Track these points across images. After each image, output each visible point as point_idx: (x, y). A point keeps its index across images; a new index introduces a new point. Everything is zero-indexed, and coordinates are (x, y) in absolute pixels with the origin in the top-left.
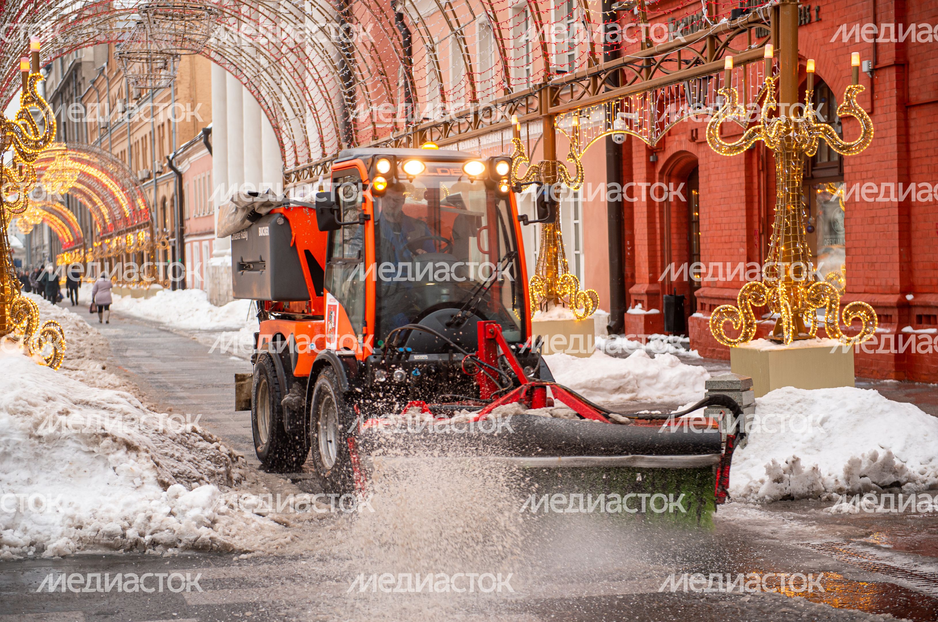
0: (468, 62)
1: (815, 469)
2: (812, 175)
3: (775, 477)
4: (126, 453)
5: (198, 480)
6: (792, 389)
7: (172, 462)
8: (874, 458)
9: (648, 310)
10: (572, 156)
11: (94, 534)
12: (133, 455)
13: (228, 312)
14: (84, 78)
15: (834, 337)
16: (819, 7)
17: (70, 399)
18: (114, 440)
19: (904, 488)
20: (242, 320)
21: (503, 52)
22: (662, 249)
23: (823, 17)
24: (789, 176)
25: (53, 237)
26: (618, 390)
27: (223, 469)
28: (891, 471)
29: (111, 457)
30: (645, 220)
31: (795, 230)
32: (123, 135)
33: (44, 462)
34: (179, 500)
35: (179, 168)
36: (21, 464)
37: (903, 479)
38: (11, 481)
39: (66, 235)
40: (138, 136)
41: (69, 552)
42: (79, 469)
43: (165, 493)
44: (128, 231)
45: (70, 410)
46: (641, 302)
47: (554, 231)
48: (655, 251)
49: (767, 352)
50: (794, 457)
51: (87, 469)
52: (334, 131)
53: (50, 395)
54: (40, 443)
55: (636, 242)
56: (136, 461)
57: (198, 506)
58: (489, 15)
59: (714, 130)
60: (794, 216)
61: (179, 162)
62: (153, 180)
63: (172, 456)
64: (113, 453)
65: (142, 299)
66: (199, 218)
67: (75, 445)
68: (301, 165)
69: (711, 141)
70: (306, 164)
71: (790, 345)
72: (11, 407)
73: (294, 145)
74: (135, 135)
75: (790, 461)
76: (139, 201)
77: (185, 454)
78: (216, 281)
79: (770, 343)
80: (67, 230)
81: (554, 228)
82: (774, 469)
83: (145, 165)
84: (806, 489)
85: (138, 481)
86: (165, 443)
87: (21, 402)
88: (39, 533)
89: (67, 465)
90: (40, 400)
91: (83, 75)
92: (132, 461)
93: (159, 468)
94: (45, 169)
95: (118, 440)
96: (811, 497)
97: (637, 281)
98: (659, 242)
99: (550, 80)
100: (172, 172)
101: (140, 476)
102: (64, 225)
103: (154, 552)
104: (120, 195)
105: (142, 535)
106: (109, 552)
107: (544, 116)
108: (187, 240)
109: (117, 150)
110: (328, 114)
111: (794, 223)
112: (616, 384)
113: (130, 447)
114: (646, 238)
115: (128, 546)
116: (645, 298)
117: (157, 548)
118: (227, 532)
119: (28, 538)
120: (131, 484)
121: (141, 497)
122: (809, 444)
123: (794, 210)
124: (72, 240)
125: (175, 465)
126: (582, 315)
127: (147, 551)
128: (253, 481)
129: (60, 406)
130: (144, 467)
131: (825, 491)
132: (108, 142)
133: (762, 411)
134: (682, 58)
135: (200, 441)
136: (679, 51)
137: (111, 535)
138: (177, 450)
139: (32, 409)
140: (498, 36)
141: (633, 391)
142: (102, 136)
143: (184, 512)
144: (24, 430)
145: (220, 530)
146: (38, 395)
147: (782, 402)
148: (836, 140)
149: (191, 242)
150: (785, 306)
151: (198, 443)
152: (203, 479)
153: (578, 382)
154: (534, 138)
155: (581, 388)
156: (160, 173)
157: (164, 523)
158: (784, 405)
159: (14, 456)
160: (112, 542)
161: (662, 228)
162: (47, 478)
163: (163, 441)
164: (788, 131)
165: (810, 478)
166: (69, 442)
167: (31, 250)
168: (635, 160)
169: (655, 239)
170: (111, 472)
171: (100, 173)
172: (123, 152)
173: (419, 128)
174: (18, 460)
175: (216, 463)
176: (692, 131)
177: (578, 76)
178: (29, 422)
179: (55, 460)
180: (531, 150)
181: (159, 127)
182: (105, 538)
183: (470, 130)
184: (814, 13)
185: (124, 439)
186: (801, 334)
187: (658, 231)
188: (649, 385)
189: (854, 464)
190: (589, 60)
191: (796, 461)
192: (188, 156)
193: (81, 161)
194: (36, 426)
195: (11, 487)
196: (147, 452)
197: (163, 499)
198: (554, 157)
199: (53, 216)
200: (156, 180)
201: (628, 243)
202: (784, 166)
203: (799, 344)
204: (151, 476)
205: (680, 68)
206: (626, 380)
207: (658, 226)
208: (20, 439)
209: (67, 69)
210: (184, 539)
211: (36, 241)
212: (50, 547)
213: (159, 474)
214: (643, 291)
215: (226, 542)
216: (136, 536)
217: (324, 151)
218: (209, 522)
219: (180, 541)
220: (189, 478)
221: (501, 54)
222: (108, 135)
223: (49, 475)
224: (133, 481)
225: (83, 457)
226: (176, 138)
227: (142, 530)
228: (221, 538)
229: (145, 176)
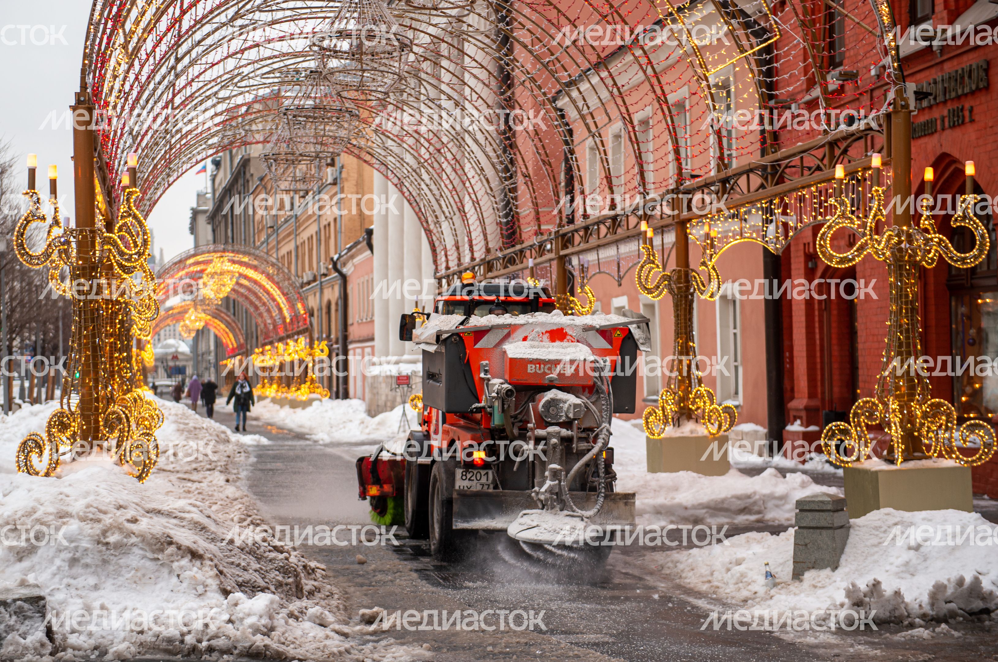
0: (605, 164)
1: (897, 593)
2: (971, 284)
3: (855, 601)
4: (191, 561)
5: (263, 590)
6: (890, 510)
7: (237, 571)
8: (960, 582)
9: (807, 426)
10: (704, 264)
11: (154, 639)
12: (198, 563)
13: (379, 424)
14: (252, 175)
15: (951, 458)
16: (972, 107)
17: (143, 508)
18: (179, 548)
19: (993, 615)
20: (393, 433)
21: (639, 157)
22: (822, 362)
23: (977, 118)
24: (901, 289)
25: (218, 342)
26: (744, 510)
27: (291, 580)
28: (978, 597)
29: (175, 565)
30: (804, 331)
31: (908, 345)
32: (289, 235)
33: (111, 568)
34: (238, 608)
35: (344, 270)
36: (89, 570)
37: (992, 606)
38: (80, 586)
39: (230, 341)
40: (305, 236)
41: (129, 656)
42: (144, 575)
43: (226, 601)
44: (289, 337)
45: (139, 518)
46: (800, 418)
47: (687, 342)
48: (815, 363)
49: (876, 473)
50: (875, 580)
51: (152, 576)
52: (482, 235)
53: (122, 503)
54: (107, 549)
55: (796, 353)
56: (200, 569)
57: (255, 614)
58: (624, 118)
59: (825, 241)
60: (907, 330)
61: (344, 264)
62: (318, 282)
63: (238, 565)
64: (177, 561)
65: (299, 410)
66: (362, 323)
67: (141, 552)
68: (452, 269)
69: (822, 252)
70: (456, 268)
71: (899, 466)
72: (81, 514)
73: (445, 249)
74: (302, 235)
75: (870, 584)
76: (299, 306)
77: (252, 564)
78: (375, 391)
79: (883, 463)
80: (231, 336)
81: (686, 339)
82: (854, 592)
83: (311, 267)
84: (888, 614)
85: (200, 589)
86: (233, 553)
87: (91, 509)
88: (103, 637)
89: (133, 572)
90: (111, 508)
91: (252, 172)
92: (195, 569)
93: (222, 577)
94: (202, 271)
95: (183, 548)
96: (893, 622)
97: (796, 395)
98: (818, 354)
99: (682, 185)
100: (336, 274)
101: (203, 584)
102: (227, 330)
103: (210, 658)
104: (281, 300)
105: (200, 641)
106: (167, 657)
107: (677, 223)
108: (350, 347)
109: (283, 251)
110: (475, 216)
111: (907, 338)
112: (740, 504)
113: (195, 555)
114: (805, 349)
115: (186, 652)
116: (803, 414)
117: (213, 654)
118: (283, 640)
119: (92, 642)
120: (194, 591)
121: (202, 604)
122: (903, 568)
123: (908, 324)
124: (235, 345)
125: (241, 574)
126: (714, 432)
127: (203, 657)
128: (328, 593)
129: (130, 513)
130: (207, 575)
131: (908, 616)
132: (275, 243)
133: (857, 533)
134: (805, 165)
135: (270, 551)
136: (802, 158)
137: (170, 640)
138: (244, 559)
139: (101, 516)
140: (634, 139)
141: (759, 512)
142: (269, 236)
143: (242, 620)
144: (92, 536)
145: (276, 638)
146: (110, 503)
147: (878, 524)
148: (951, 252)
149: (354, 349)
150: (895, 424)
151: (267, 553)
152: (268, 589)
153: (700, 501)
154: (667, 246)
155: (703, 508)
156: (325, 275)
157: (221, 630)
158: (880, 527)
159: (83, 561)
160: (171, 647)
161: (822, 339)
162: (114, 584)
163: (231, 551)
164: (900, 242)
165: (892, 602)
166: (135, 550)
167: (198, 355)
168: (793, 267)
169: (814, 350)
170: (175, 580)
171: (260, 276)
172: (289, 253)
173: (561, 232)
174: (87, 566)
175: (285, 573)
176: (850, 236)
177: (708, 182)
178: (97, 528)
179: (121, 567)
180: (665, 257)
181: (325, 227)
182: (164, 644)
183: (608, 236)
184: (967, 113)
185: (188, 547)
186: (916, 454)
187: (818, 342)
188: (777, 506)
189: (939, 588)
190: (718, 165)
191: (876, 584)
192: (352, 257)
193: (241, 263)
194: (104, 533)
195: (79, 592)
196: (211, 560)
197: (224, 607)
198: (687, 264)
199: (216, 321)
200: (321, 283)
201: (787, 354)
202: (896, 278)
203: (911, 465)
204: (213, 583)
205: (802, 175)
206: (751, 501)
207: (817, 336)
208: (88, 546)
209: (235, 164)
210: (240, 646)
211: (202, 347)
212: (111, 651)
213: (221, 583)
214: (801, 407)
215: (280, 650)
216: (194, 641)
217: (473, 255)
218: (265, 630)
219: (236, 648)
220: (254, 587)
221: (636, 157)
222: (275, 235)
223: (115, 581)
224: (195, 589)
225: (149, 564)
226: (342, 238)
227: (200, 636)
228: (275, 646)
229: (311, 278)
